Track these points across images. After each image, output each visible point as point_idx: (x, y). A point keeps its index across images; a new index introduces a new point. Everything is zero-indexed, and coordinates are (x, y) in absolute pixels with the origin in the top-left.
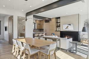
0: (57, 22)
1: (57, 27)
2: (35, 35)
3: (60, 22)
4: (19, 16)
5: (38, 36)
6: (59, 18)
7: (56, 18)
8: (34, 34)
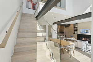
0: (75, 27)
2: (58, 37)
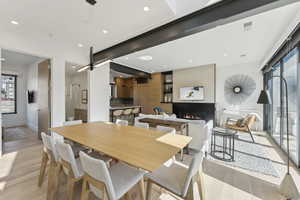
0: (165, 83)
1: (165, 93)
2: (115, 113)
3: (171, 83)
4: (69, 60)
5: (123, 115)
6: (170, 73)
7: (162, 73)
8: (112, 111)
